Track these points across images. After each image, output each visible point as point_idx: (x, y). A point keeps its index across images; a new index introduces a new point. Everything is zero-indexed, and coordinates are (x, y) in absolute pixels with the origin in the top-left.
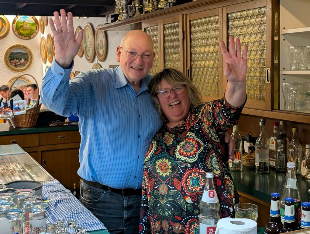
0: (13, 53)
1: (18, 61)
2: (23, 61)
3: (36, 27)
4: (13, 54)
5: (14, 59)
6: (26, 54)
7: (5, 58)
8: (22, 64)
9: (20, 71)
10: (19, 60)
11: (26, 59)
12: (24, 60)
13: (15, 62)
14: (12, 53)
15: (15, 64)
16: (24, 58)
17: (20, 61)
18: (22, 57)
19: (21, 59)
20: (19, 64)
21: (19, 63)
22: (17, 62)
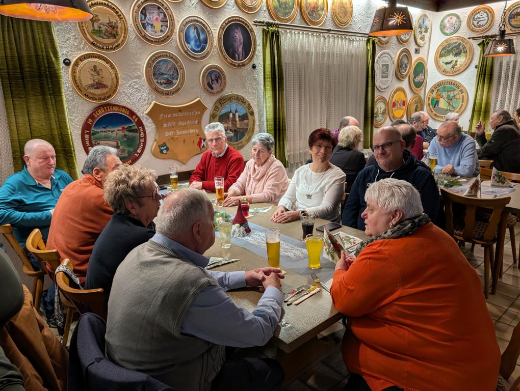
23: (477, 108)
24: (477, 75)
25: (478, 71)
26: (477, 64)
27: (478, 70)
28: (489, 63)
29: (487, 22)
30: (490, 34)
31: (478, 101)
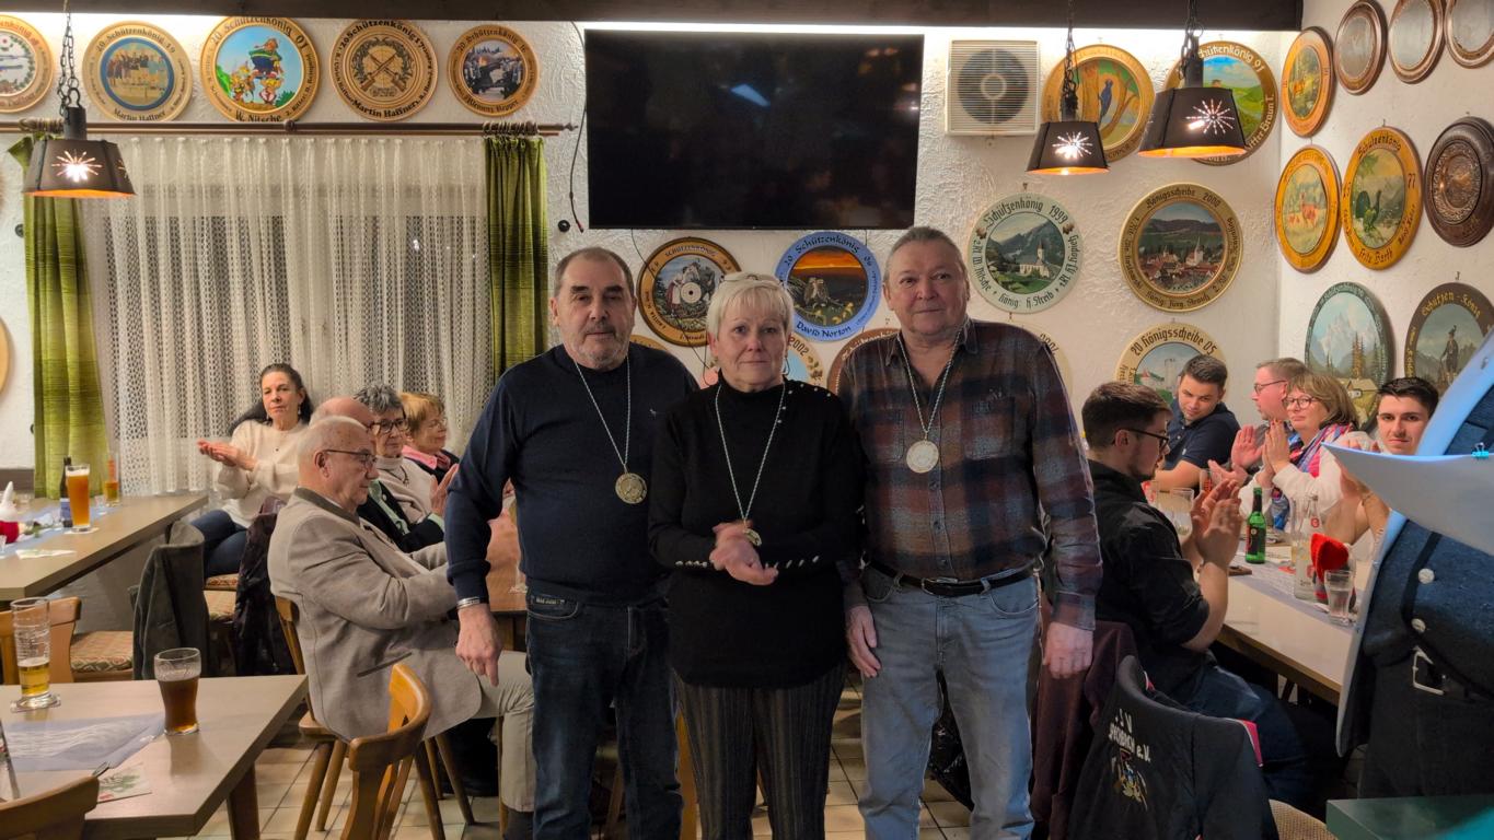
0: (1159, 222)
1: (1175, 257)
2: (1196, 259)
3: (1266, 105)
4: (1156, 230)
5: (1160, 251)
6: (1215, 228)
7: (1126, 245)
8: (1191, 272)
9: (1182, 306)
10: (1182, 253)
11: (1208, 253)
12: (1202, 253)
13: (1165, 264)
14: (1155, 226)
15: (1163, 271)
16: (1202, 248)
17: (1183, 261)
18: (1193, 242)
19: (1189, 251)
20: (1177, 275)
21: (1179, 269)
22: (1173, 265)
23: (48, 381)
24: (28, 261)
25: (27, 248)
26: (20, 219)
27: (27, 241)
28: (63, 221)
29: (30, 75)
30: (48, 120)
31: (48, 356)
